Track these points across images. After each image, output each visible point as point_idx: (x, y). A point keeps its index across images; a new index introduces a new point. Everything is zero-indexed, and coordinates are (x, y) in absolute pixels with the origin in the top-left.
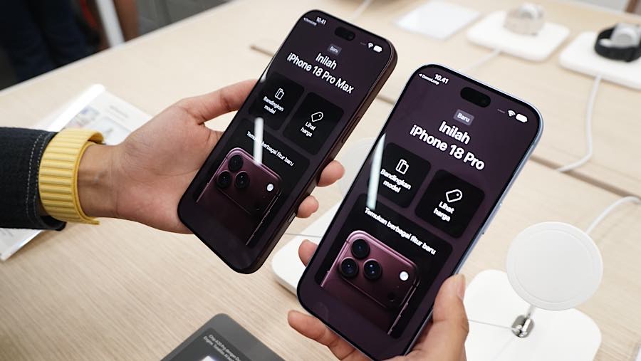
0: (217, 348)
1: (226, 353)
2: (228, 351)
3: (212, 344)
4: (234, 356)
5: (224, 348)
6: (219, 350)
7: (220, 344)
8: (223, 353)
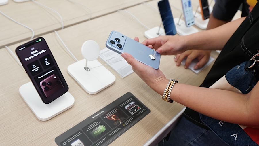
0: (69, 142)
1: (71, 139)
2: (71, 138)
3: (67, 143)
4: (73, 137)
5: (70, 139)
6: (70, 141)
7: (67, 141)
8: (71, 140)
